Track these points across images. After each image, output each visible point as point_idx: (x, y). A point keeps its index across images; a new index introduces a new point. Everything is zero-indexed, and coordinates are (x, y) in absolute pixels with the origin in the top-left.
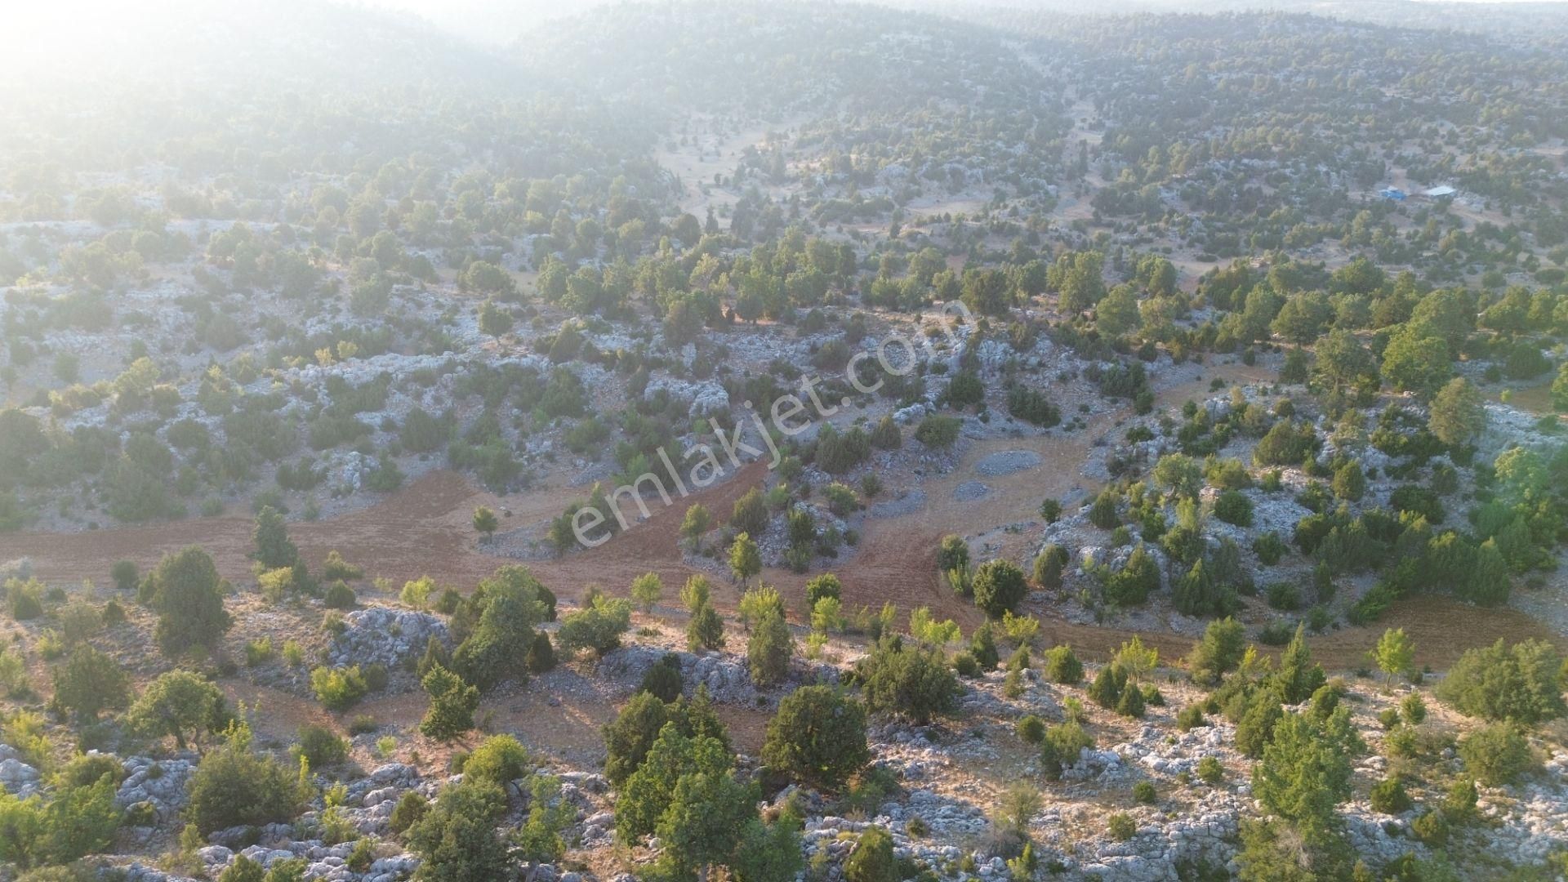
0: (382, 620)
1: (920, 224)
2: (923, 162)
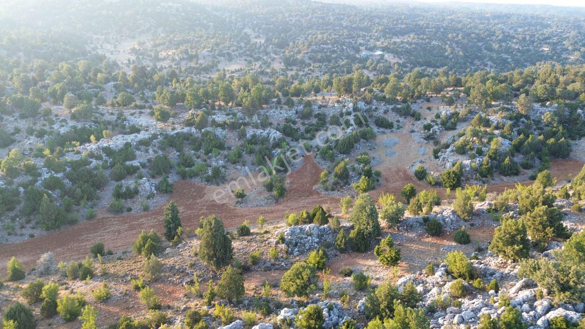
0: (298, 231)
1: (232, 72)
2: (215, 50)
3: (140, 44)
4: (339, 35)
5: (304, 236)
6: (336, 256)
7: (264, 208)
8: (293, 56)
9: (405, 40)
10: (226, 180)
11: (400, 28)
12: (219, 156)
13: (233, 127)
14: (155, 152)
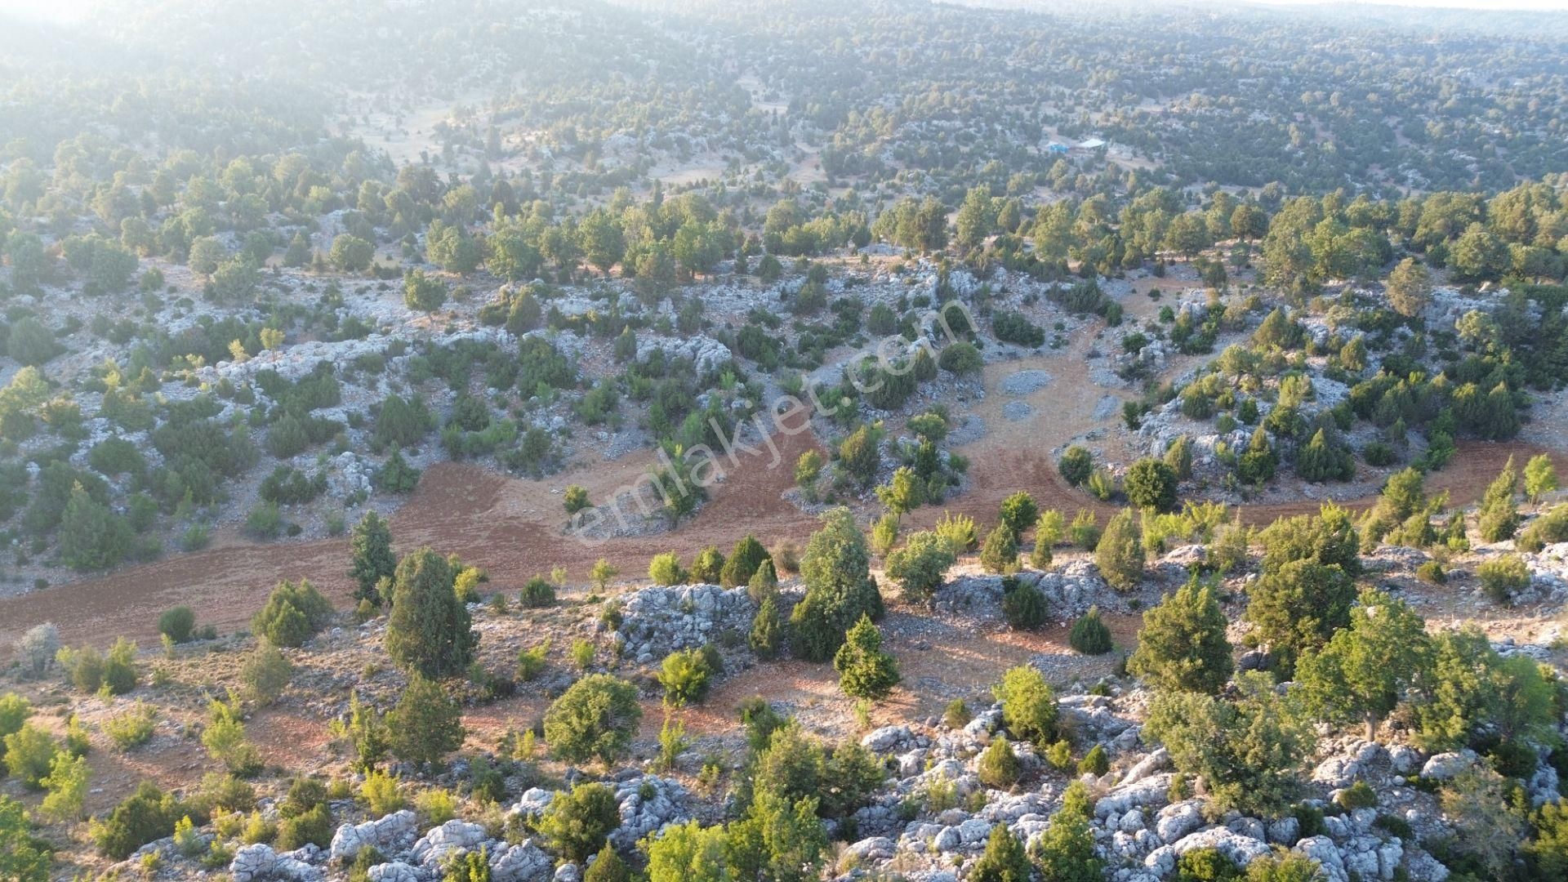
0: (663, 599)
1: (680, 190)
2: (647, 132)
3: (461, 113)
4: (991, 95)
5: (674, 614)
6: (747, 667)
7: (635, 542)
8: (853, 149)
9: (1174, 109)
10: (563, 467)
11: (1166, 74)
12: (557, 404)
13: (605, 328)
14: (394, 387)
